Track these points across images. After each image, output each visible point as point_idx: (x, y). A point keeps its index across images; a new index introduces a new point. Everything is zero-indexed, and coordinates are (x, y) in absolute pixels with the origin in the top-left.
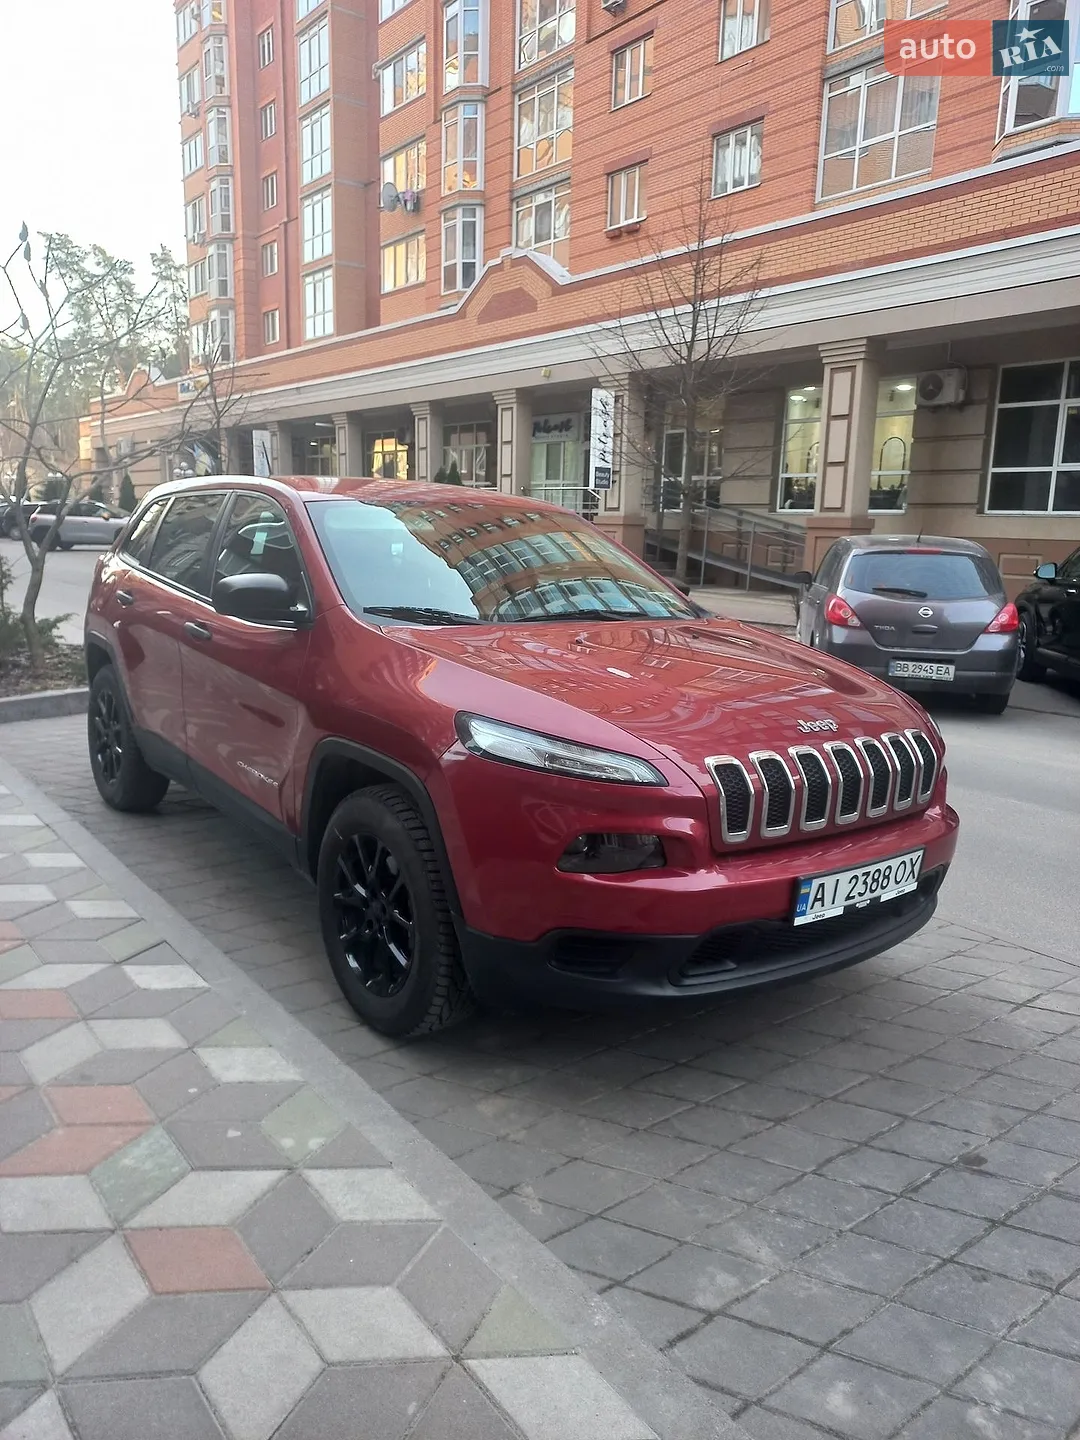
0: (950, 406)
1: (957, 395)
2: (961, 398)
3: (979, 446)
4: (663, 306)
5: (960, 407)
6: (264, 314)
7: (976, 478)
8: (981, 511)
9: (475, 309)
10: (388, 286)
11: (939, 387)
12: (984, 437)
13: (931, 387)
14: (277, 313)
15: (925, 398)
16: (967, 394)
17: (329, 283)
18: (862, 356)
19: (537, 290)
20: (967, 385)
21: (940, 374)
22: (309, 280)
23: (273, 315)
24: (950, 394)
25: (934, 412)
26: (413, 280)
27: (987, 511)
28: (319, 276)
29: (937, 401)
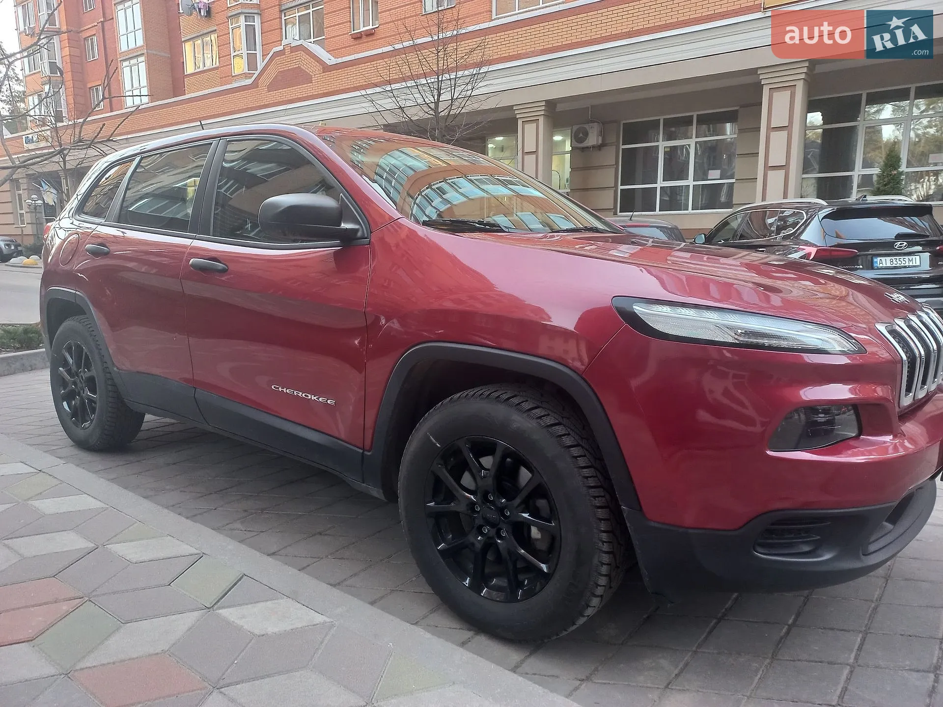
0: (594, 147)
1: (597, 140)
2: (600, 142)
3: (612, 171)
4: (419, 77)
5: (599, 147)
6: (90, 88)
7: (612, 192)
8: (615, 214)
9: (266, 80)
10: (190, 69)
11: (586, 134)
12: (615, 166)
13: (581, 135)
14: (100, 87)
15: (577, 142)
16: (603, 140)
17: (143, 67)
18: (543, 113)
19: (312, 68)
20: (603, 134)
21: (586, 126)
22: (125, 64)
23: (97, 89)
24: (593, 139)
25: (583, 151)
26: (208, 65)
27: (619, 214)
28: (133, 61)
29: (585, 144)
